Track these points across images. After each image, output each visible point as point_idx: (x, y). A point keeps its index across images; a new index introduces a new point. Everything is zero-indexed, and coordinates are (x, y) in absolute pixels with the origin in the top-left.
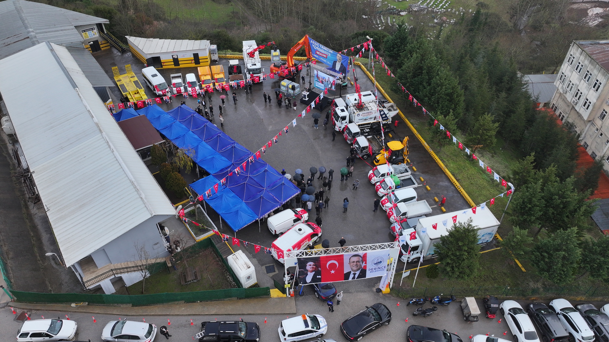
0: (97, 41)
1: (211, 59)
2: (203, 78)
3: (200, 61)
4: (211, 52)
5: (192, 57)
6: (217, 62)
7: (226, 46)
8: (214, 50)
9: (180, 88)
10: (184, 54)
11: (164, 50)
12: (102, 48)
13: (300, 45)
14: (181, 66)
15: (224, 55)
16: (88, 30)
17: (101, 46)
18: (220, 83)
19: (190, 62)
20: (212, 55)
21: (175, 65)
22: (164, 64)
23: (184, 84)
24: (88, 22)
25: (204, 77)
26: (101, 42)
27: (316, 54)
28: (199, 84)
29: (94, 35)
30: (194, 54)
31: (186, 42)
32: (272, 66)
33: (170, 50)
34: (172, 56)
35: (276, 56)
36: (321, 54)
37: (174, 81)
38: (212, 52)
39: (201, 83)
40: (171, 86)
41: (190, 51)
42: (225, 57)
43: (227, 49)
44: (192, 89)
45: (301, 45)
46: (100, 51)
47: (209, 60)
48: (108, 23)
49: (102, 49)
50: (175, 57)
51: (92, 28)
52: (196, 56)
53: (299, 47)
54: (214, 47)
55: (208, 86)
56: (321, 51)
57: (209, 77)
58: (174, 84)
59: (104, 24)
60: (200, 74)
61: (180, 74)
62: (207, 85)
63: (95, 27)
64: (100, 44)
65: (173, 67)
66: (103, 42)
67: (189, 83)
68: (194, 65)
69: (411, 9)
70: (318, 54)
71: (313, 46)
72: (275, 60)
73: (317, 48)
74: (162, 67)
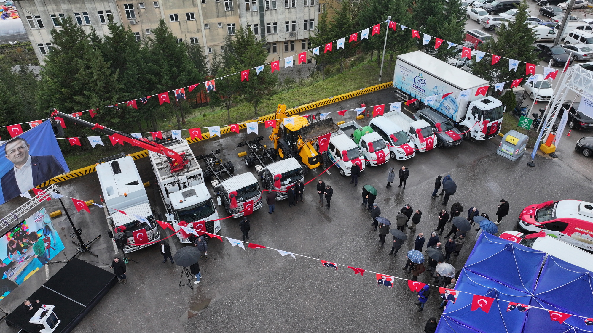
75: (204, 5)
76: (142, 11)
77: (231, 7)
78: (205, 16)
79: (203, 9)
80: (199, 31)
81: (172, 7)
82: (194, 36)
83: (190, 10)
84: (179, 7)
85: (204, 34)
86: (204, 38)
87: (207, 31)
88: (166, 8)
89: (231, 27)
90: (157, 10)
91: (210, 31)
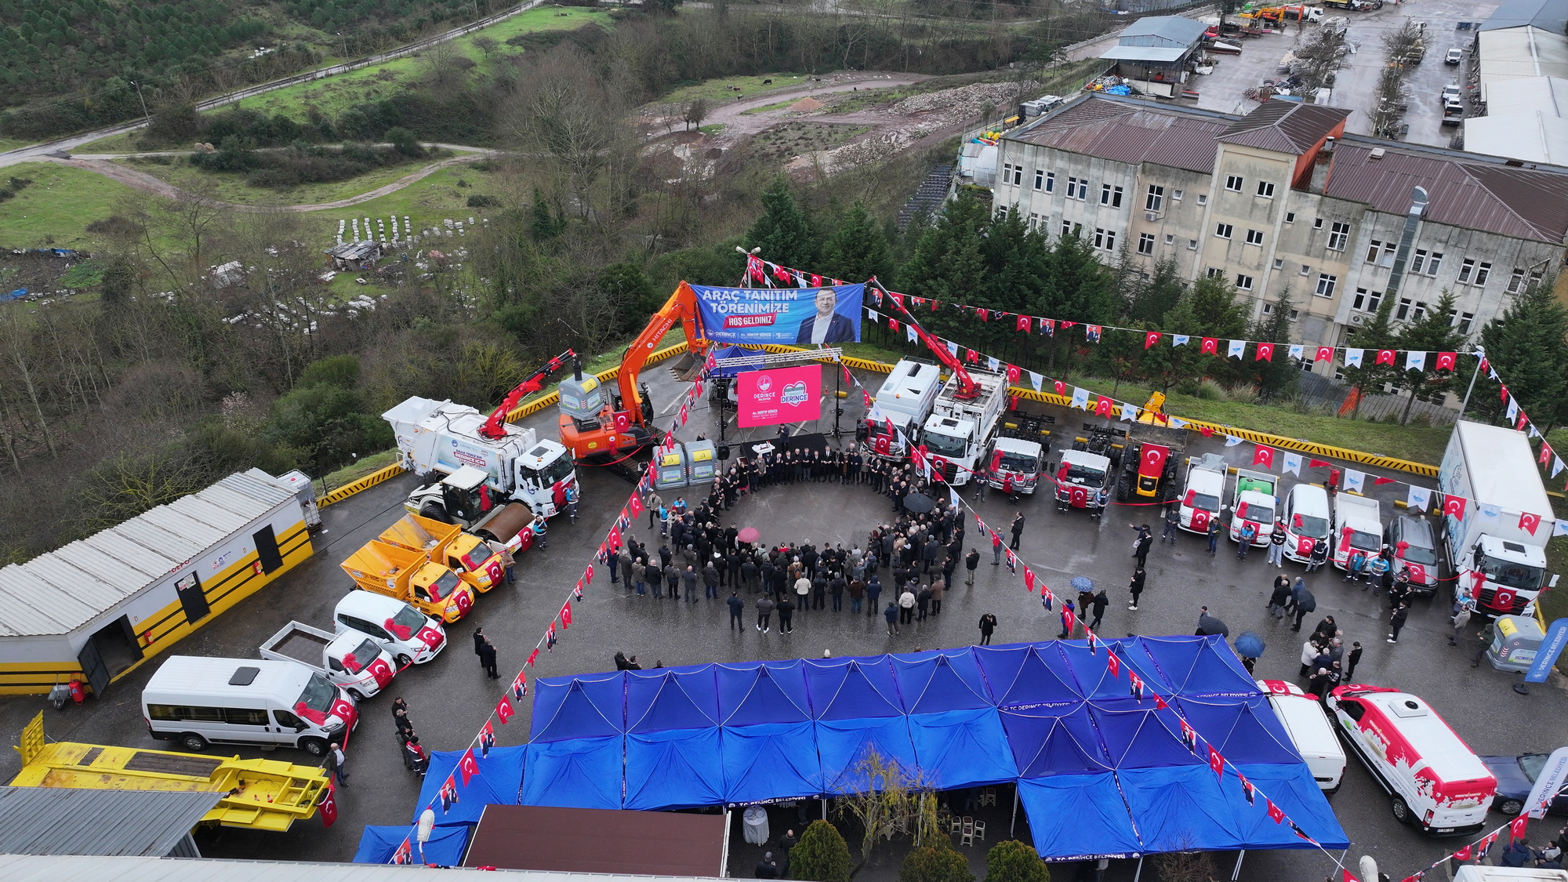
2: (424, 580)
3: (283, 550)
5: (251, 550)
6: (322, 529)
8: (304, 492)
10: (220, 553)
11: (133, 583)
14: (216, 610)
18: (487, 564)
19: (249, 573)
21: (192, 618)
22: (147, 640)
25: (422, 575)
27: (727, 327)
30: (256, 537)
33: (159, 565)
34: (176, 585)
36: (747, 322)
38: (303, 501)
41: (240, 533)
42: (326, 503)
45: (670, 321)
47: (306, 534)
50: (188, 583)
52: (264, 539)
53: (662, 330)
54: (297, 478)
56: (749, 309)
57: (437, 567)
58: (350, 659)
65: (186, 629)
68: (262, 581)
69: (338, 260)
70: (734, 327)
71: (712, 308)
72: (590, 407)
73: (732, 307)
74: (143, 656)
75: (1288, 226)
76: (1174, 203)
77: (1342, 245)
78: (1282, 246)
79: (1283, 232)
80: (1259, 267)
81: (1227, 212)
82: (1246, 273)
83: (1258, 228)
84: (1241, 216)
85: (1266, 276)
86: (1265, 283)
87: (1276, 273)
88: (1217, 212)
89: (1328, 281)
90: (1199, 209)
91: (1280, 275)
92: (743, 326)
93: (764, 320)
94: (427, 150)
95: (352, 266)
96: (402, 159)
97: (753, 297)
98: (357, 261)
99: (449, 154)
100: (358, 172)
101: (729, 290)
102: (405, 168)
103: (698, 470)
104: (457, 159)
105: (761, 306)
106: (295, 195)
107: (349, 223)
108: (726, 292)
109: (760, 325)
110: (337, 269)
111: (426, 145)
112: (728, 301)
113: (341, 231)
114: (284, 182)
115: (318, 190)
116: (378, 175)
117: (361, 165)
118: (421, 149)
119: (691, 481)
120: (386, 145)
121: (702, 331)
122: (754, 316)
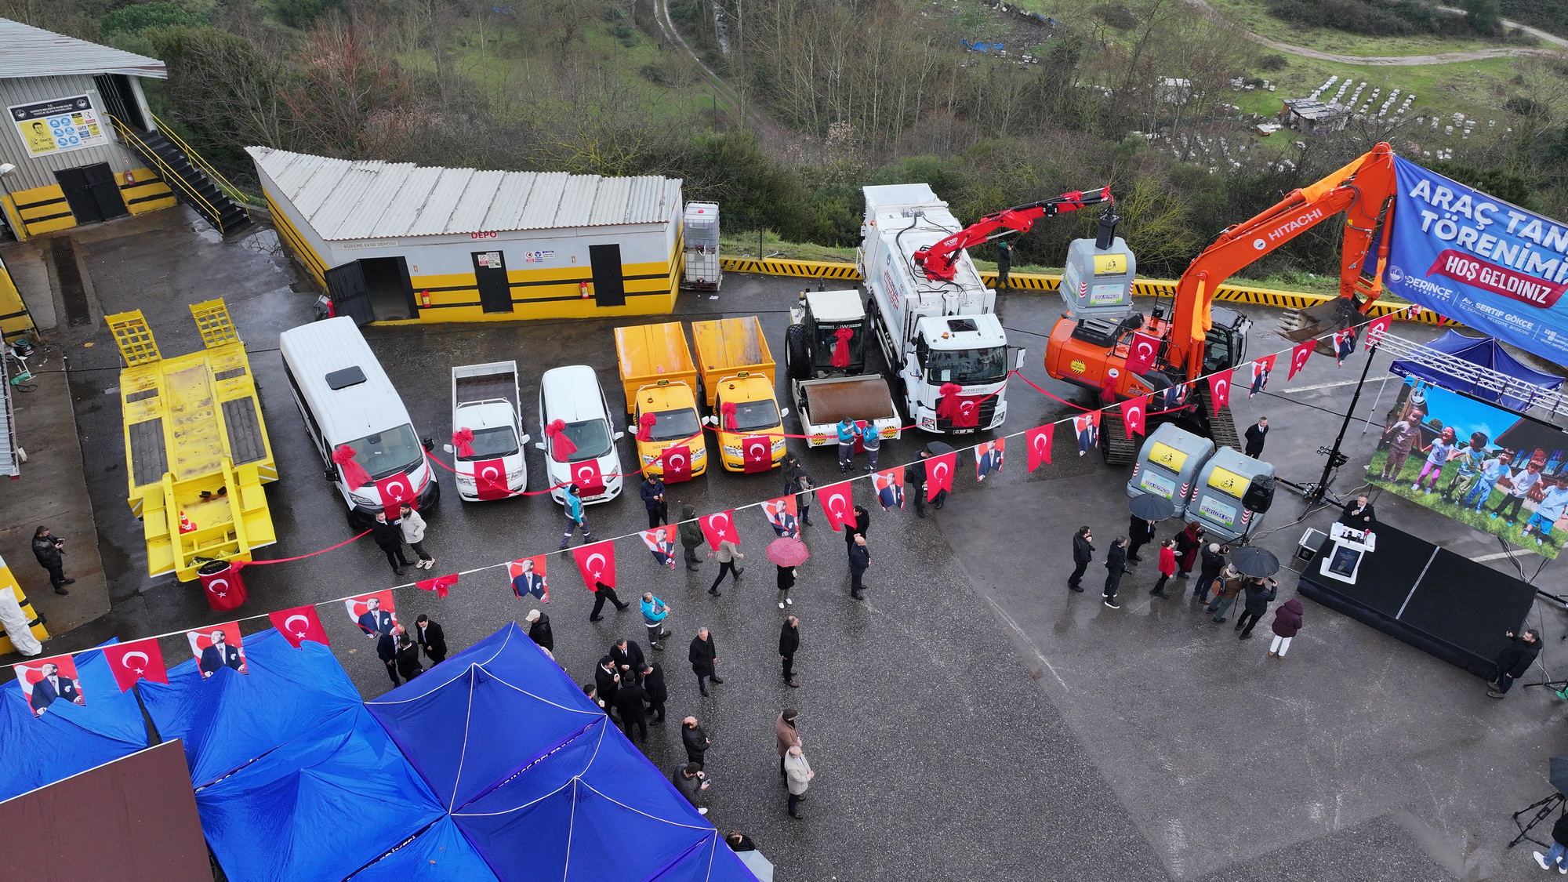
0: (104, 167)
1: (682, 276)
2: (647, 401)
3: (628, 287)
4: (691, 241)
5: (583, 266)
6: (714, 293)
7: (752, 213)
8: (701, 231)
9: (500, 466)
10: (540, 245)
11: (429, 225)
12: (132, 202)
13: (1309, 210)
14: (521, 312)
15: (748, 259)
16: (51, 109)
17: (127, 195)
18: (753, 435)
19: (572, 290)
20: (691, 256)
21: (488, 305)
22: (427, 300)
23: (526, 438)
24: (50, 68)
25: (655, 393)
26: (125, 175)
27: (1439, 270)
28: (620, 435)
29: (84, 135)
30: (594, 250)
31: (552, 183)
32: (1063, 333)
33: (469, 222)
34: (475, 255)
35: (1108, 277)
36: (1488, 278)
37: (468, 417)
38: (692, 243)
39: (633, 429)
40: (448, 448)
41: (573, 233)
42: (754, 269)
43: (758, 225)
44: (574, 469)
45: (1317, 214)
46: (119, 219)
47: (672, 284)
48: (161, 75)
49: (134, 209)
50: (491, 261)
51: (74, 101)
52: (606, 259)
53: (1294, 225)
54: (707, 213)
55: (675, 450)
56: (1506, 254)
57: (683, 397)
58: (465, 437)
59: (141, 79)
60: (627, 369)
61: (509, 366)
62: (673, 444)
63: (92, 93)
64: (120, 182)
65: (477, 314)
66: (141, 174)
67: (558, 428)
68: (589, 309)
69: (1293, 114)
70: (1453, 277)
71: (1421, 220)
72: (1093, 300)
73: (1467, 236)
74: (417, 316)
92: (1476, 283)
93: (1529, 290)
94: (1507, 31)
95: (1302, 126)
96: (1463, 32)
97: (1526, 231)
98: (1312, 122)
99: (1534, 43)
100: (1400, 32)
101: (1475, 197)
102: (1459, 43)
103: (1207, 502)
104: (1539, 51)
105: (1536, 258)
106: (1308, 36)
107: (1341, 81)
108: (1467, 199)
109: (1514, 296)
110: (1287, 124)
111: (1509, 25)
112: (1462, 219)
113: (1323, 88)
114: (1306, 19)
115: (1337, 38)
116: (1419, 42)
117: (1407, 25)
118: (1499, 26)
119: (1188, 514)
120: (1459, 11)
121: (1382, 263)
122: (1509, 273)
